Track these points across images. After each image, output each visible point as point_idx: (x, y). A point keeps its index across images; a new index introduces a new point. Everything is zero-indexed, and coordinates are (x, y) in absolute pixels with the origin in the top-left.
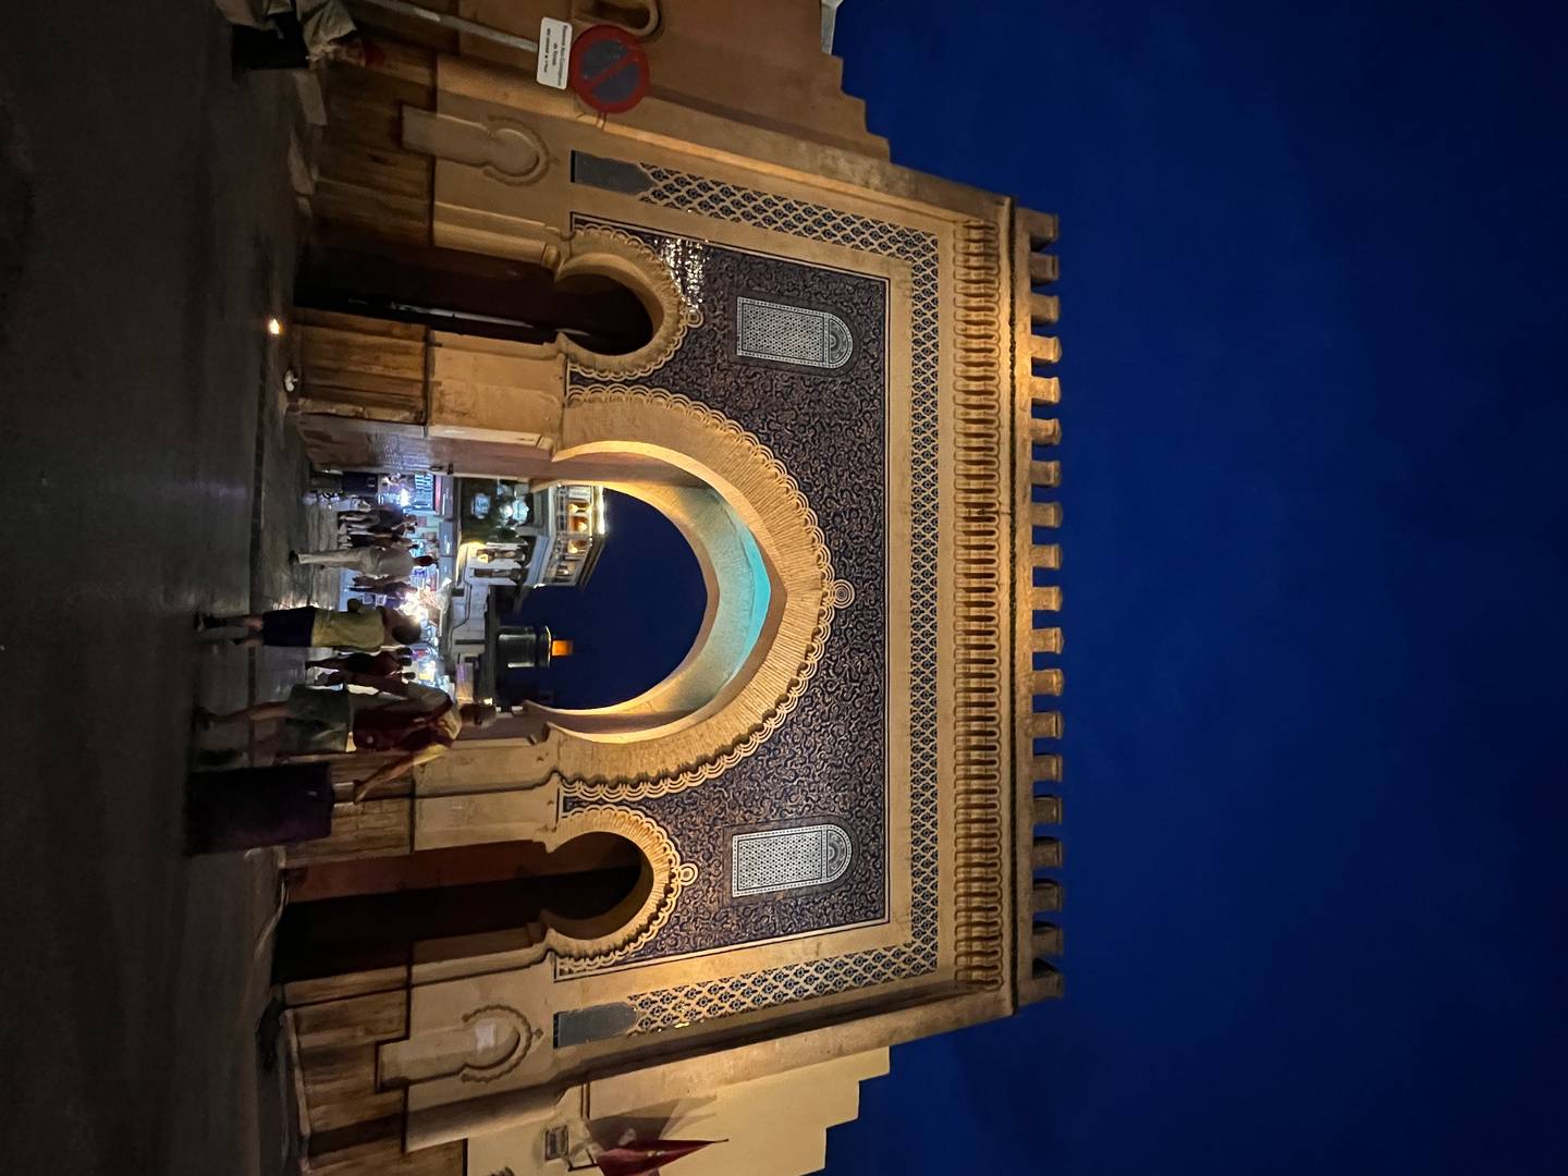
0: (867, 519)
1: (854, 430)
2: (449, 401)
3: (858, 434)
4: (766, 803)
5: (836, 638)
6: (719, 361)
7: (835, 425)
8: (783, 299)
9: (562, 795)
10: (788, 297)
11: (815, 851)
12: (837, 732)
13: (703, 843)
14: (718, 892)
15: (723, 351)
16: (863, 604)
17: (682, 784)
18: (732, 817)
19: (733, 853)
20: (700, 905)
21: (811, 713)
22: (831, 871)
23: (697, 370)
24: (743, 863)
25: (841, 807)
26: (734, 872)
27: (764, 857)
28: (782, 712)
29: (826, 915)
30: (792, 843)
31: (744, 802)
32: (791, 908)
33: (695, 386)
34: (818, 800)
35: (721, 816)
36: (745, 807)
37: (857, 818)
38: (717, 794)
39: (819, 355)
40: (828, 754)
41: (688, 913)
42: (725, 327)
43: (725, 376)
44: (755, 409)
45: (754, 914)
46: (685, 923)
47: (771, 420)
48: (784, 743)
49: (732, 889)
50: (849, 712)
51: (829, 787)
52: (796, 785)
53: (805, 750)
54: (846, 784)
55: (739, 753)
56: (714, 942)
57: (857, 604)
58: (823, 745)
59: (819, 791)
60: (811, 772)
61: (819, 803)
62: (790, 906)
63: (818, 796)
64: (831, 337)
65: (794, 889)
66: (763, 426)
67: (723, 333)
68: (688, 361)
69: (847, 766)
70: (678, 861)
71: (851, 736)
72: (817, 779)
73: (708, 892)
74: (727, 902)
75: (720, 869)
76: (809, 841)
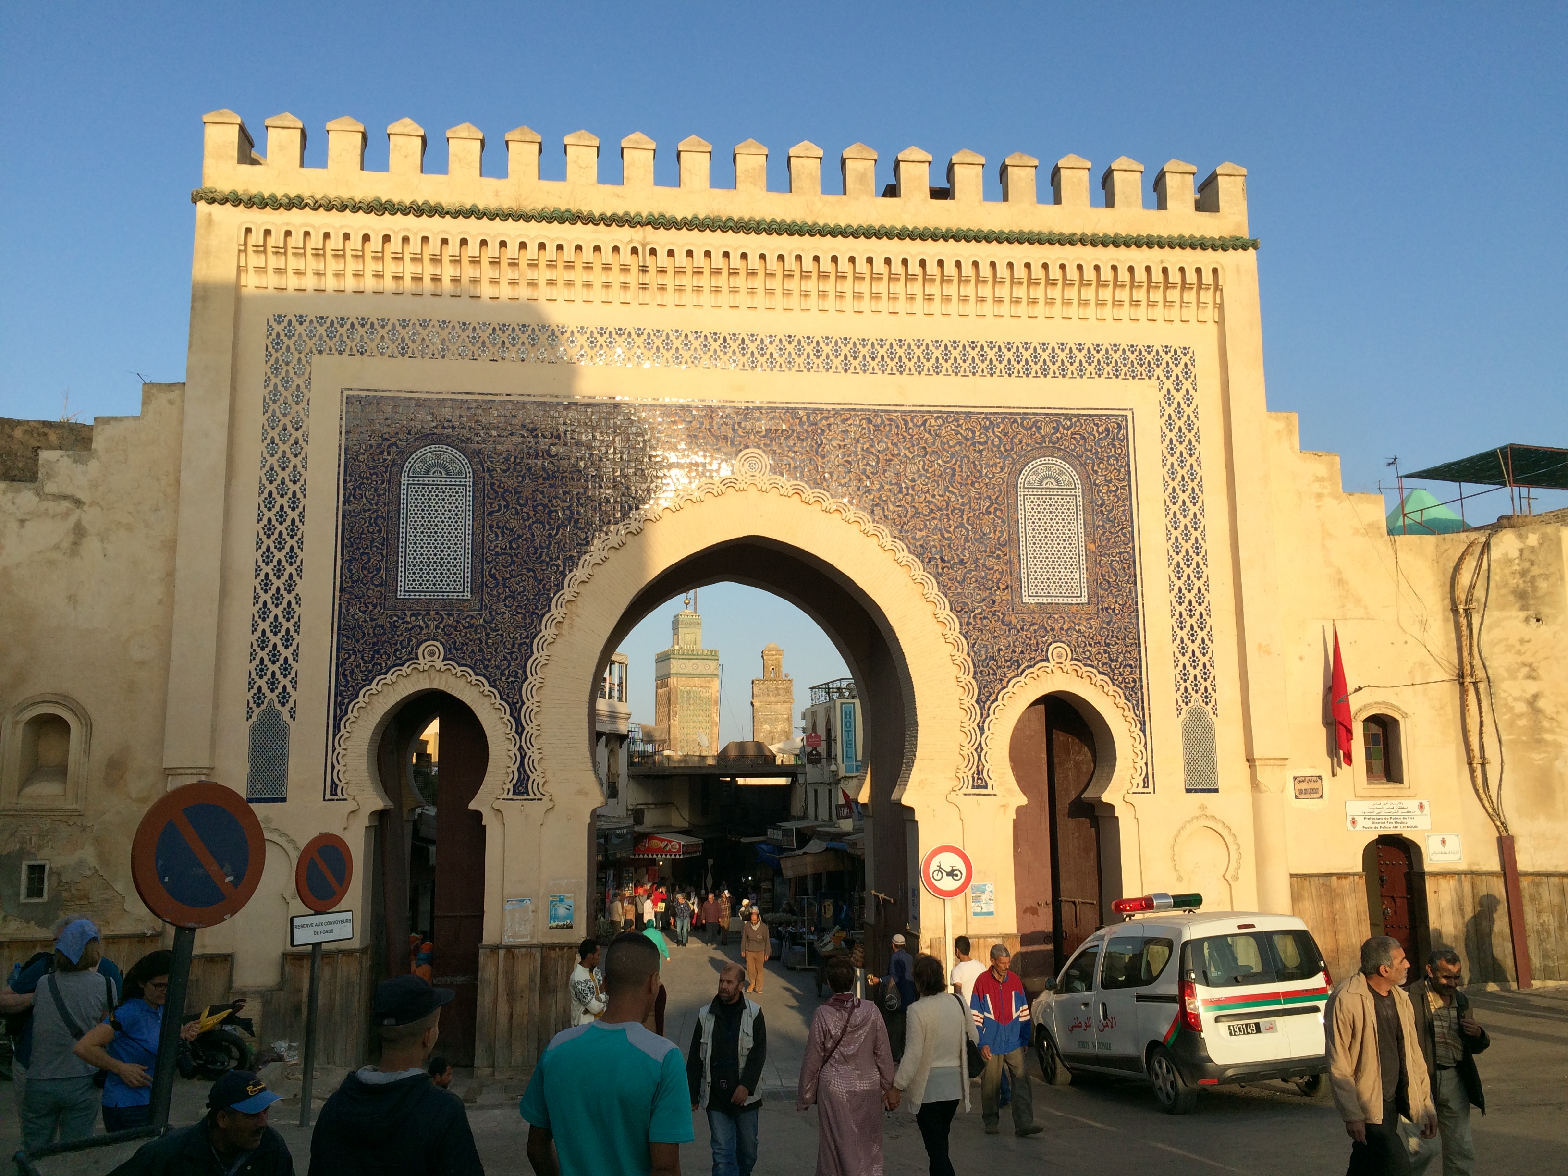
5: (805, 473)
6: (482, 620)
8: (392, 538)
9: (969, 790)
10: (387, 532)
11: (1044, 502)
12: (914, 473)
13: (1029, 636)
14: (1080, 619)
15: (467, 617)
16: (764, 437)
17: (964, 661)
18: (1004, 602)
19: (1041, 601)
20: (1092, 638)
21: (891, 507)
22: (1069, 483)
23: (496, 649)
24: (1053, 591)
25: (999, 470)
26: (1061, 602)
27: (1047, 565)
28: (890, 543)
29: (1116, 491)
30: (1034, 530)
31: (988, 589)
32: (1104, 533)
33: (515, 650)
34: (989, 498)
35: (1001, 616)
36: (993, 587)
37: (1012, 449)
38: (978, 621)
39: (457, 493)
40: (938, 485)
41: (1099, 653)
42: (437, 614)
43: (499, 614)
44: (535, 575)
45: (1107, 578)
46: (1109, 656)
47: (547, 554)
48: (924, 540)
49: (1079, 604)
50: (891, 457)
51: (976, 485)
52: (972, 525)
53: (933, 515)
54: (974, 462)
55: (934, 595)
56: (1132, 624)
57: (765, 445)
58: (928, 492)
59: (980, 498)
60: (958, 506)
61: (993, 497)
62: (1103, 534)
63: (985, 498)
64: (431, 475)
65: (1085, 529)
66: (555, 565)
67: (445, 617)
68: (485, 659)
69: (954, 462)
70: (1045, 664)
71: (919, 456)
72: (966, 500)
73: (1080, 630)
74: (1092, 609)
75: (1056, 616)
76: (1033, 509)
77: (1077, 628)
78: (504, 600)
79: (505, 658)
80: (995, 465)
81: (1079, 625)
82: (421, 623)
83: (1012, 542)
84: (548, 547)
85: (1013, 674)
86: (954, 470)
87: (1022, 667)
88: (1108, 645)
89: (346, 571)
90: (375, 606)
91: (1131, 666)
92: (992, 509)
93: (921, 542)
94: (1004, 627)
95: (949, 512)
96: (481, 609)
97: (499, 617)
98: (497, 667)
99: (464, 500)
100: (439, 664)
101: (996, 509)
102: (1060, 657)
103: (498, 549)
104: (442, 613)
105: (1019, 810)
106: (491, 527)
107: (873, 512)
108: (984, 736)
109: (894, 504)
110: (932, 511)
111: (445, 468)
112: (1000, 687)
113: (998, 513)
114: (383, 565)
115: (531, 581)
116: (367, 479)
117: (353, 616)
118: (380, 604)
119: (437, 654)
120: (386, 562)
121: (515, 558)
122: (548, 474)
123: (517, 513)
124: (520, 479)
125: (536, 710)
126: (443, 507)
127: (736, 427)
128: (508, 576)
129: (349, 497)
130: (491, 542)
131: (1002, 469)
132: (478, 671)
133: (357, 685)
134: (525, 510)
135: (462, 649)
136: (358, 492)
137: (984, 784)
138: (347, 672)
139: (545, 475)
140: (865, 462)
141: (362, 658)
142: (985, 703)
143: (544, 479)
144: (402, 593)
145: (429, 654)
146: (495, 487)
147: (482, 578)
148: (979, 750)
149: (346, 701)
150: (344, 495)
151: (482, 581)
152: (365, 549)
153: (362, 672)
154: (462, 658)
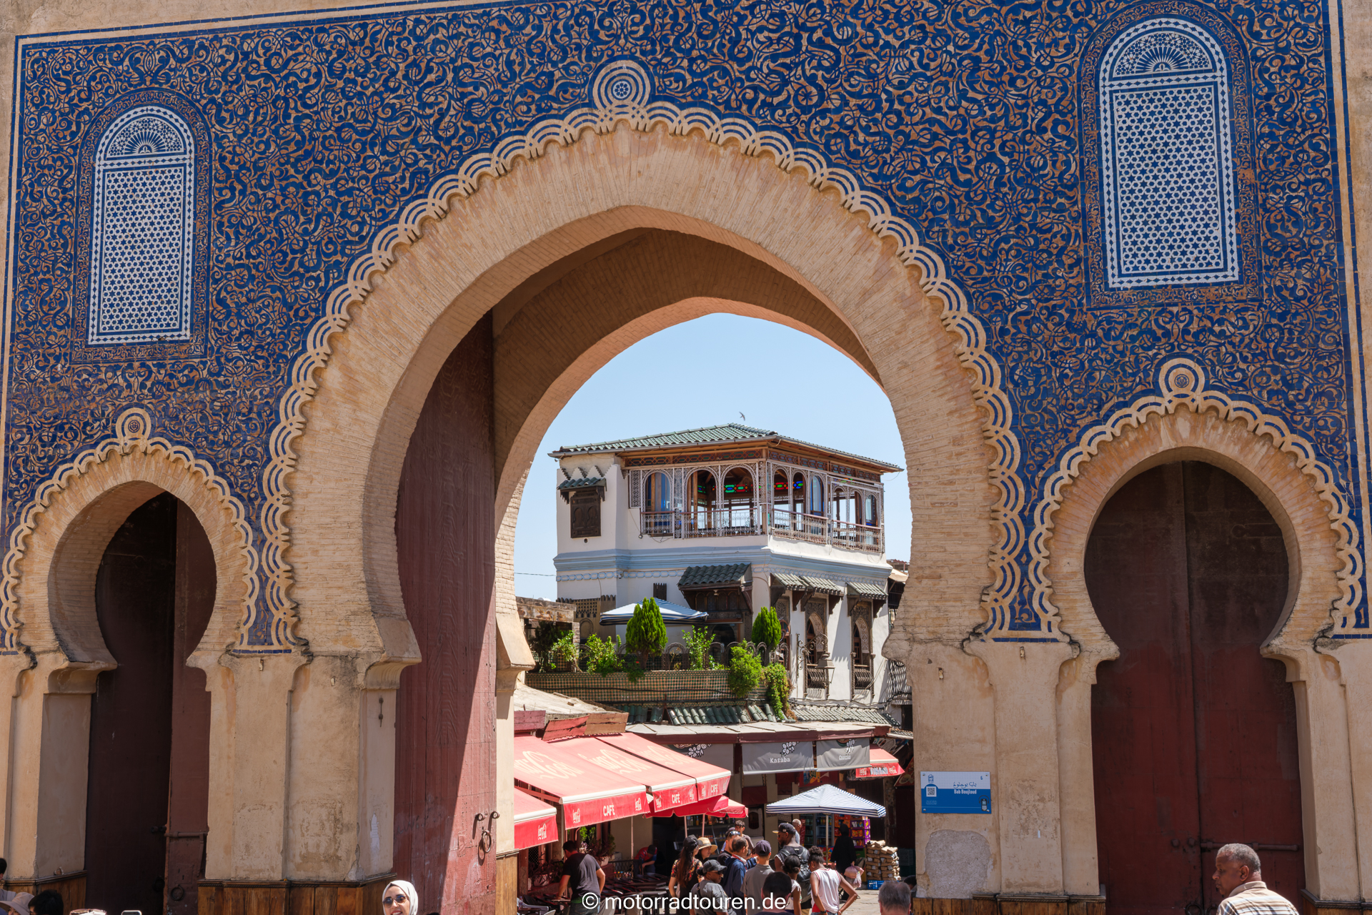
0: (472, 46)
1: (307, 89)
2: (318, 846)
3: (313, 81)
4: (1044, 221)
5: (710, 93)
6: (205, 372)
7: (297, 129)
8: (81, 254)
9: (1005, 632)
10: (76, 245)
11: (1151, 101)
12: (902, 73)
13: (1120, 348)
14: (1223, 311)
15: (186, 367)
16: (641, 38)
17: (994, 400)
18: (1072, 290)
19: (1144, 284)
20: (1248, 346)
21: (861, 138)
22: (1202, 61)
23: (226, 415)
24: (1168, 263)
25: (1062, 50)
26: (1184, 282)
27: (1157, 216)
28: (858, 199)
29: (1298, 67)
30: (1130, 153)
31: (1039, 267)
32: (1273, 147)
33: (253, 415)
34: (1043, 102)
35: (1066, 316)
36: (1050, 263)
37: (1088, 11)
38: (1024, 328)
39: (172, 177)
40: (947, 90)
41: (1263, 373)
42: (143, 365)
43: (229, 360)
44: (284, 297)
45: (1279, 231)
46: (1284, 379)
47: (302, 264)
48: (922, 190)
49: (1220, 284)
50: (860, 49)
51: (1019, 83)
52: (1010, 155)
53: (938, 144)
54: (1014, 44)
55: (938, 285)
56: (1330, 313)
57: (643, 53)
58: (928, 103)
59: (1027, 105)
60: (985, 123)
61: (1050, 102)
62: (1271, 150)
63: (1036, 104)
64: (136, 154)
65: (1234, 143)
66: (312, 278)
67: (154, 369)
68: (209, 431)
69: (976, 46)
70: (1151, 399)
71: (913, 42)
72: (999, 112)
73: (1223, 332)
74: (1246, 292)
75: (1175, 309)
76: (1128, 115)
77: (1217, 328)
78: (238, 339)
79: (239, 429)
80: (1055, 42)
81: (1220, 322)
82: (121, 381)
83: (1088, 179)
84: (303, 250)
85: (1088, 420)
86: (977, 60)
87: (1107, 406)
88: (1280, 358)
89: (19, 309)
90: (58, 359)
91: (1329, 395)
92: (1048, 124)
93: (916, 193)
94: (1072, 336)
95: (968, 136)
96: (204, 355)
97: (230, 366)
98: (227, 444)
99: (184, 188)
100: (144, 443)
101: (1056, 123)
102: (1182, 382)
103: (230, 260)
104: (150, 363)
105: (1104, 667)
106: (220, 225)
107: (827, 145)
108: (1034, 535)
109: (866, 129)
110: (935, 136)
111: (155, 140)
112: (1063, 443)
113: (1060, 129)
114: (70, 296)
115: (278, 305)
116: (49, 167)
117: (27, 376)
118: (65, 354)
119: (142, 428)
120: (74, 292)
121: (254, 272)
122: (303, 137)
123: (258, 201)
124: (262, 147)
125: (283, 509)
126: (153, 201)
127: (596, 27)
128: (244, 300)
129: (25, 197)
130: (220, 249)
131: (1069, 49)
132: (199, 451)
133: (33, 480)
134: (269, 195)
135: (177, 417)
136: (37, 188)
137: (1033, 620)
138: (20, 461)
139: (299, 137)
140: (815, 63)
141: (40, 439)
142: (1034, 475)
143: (297, 143)
144: (95, 337)
145: (130, 428)
146: (227, 163)
147: (207, 306)
148: (1024, 559)
149: (18, 504)
150: (18, 195)
151: (207, 312)
152: (45, 274)
153: (39, 459)
154: (177, 432)
